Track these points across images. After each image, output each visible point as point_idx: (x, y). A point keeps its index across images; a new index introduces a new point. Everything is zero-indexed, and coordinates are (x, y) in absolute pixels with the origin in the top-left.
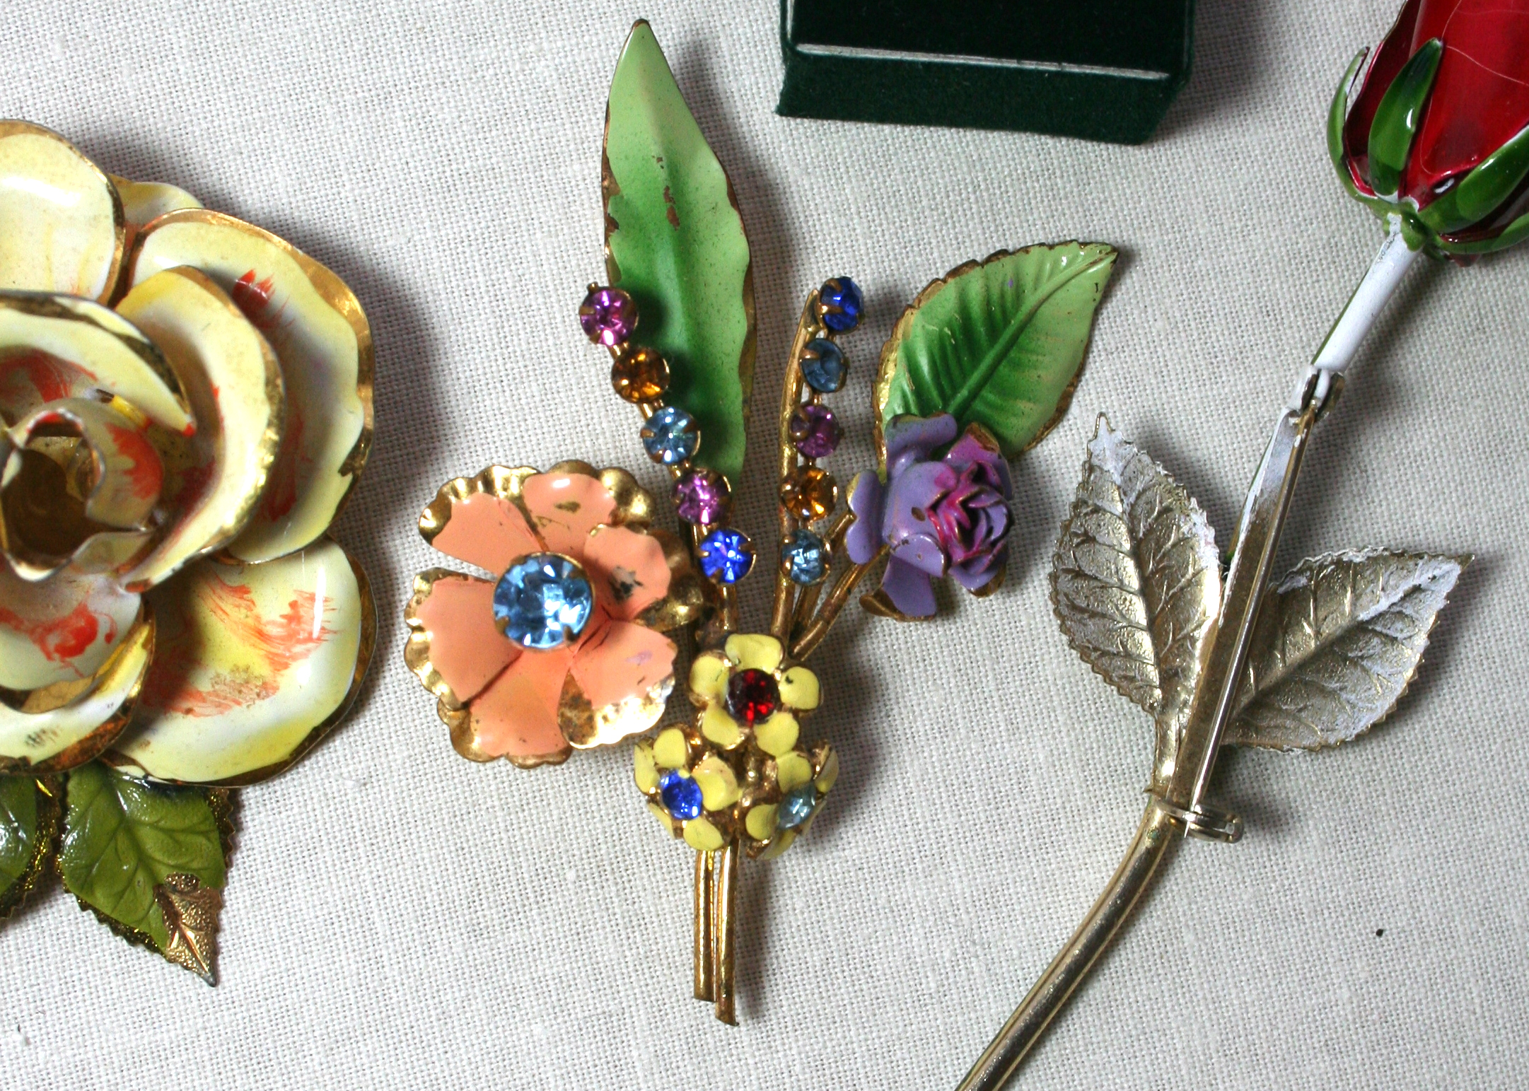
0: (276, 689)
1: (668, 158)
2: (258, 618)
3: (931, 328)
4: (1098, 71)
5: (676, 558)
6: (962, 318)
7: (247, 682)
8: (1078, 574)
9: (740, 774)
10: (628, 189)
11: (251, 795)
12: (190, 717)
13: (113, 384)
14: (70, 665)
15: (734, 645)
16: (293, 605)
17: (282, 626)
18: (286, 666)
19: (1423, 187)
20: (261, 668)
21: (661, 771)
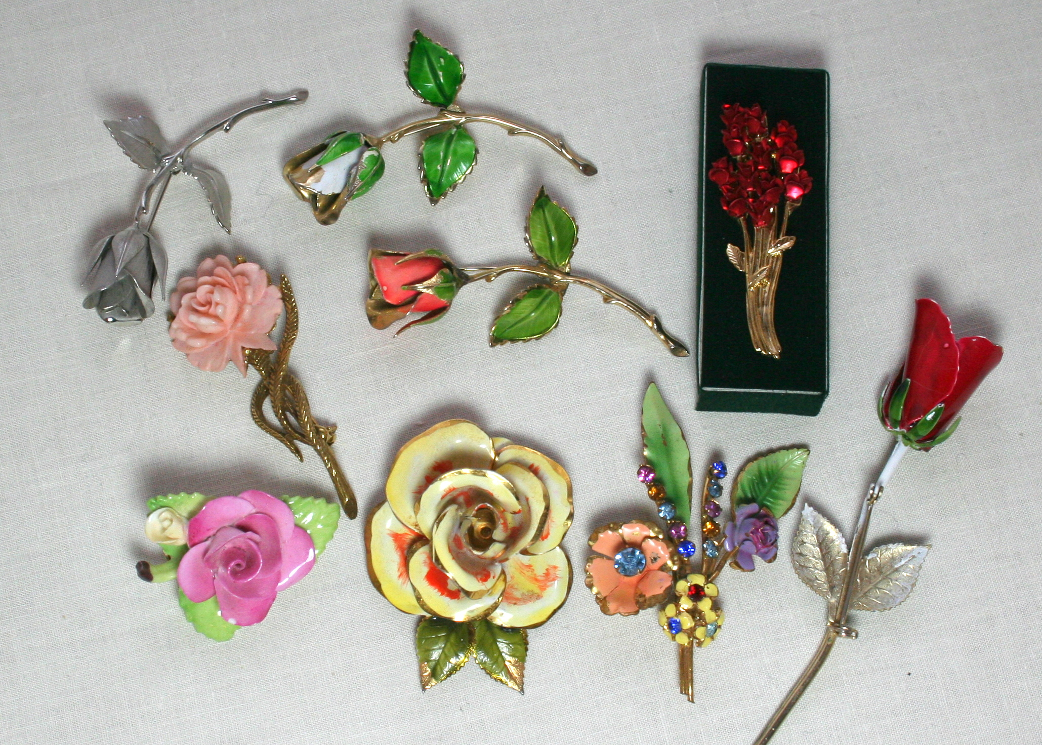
0: (542, 597)
1: (663, 425)
2: (535, 575)
3: (749, 477)
4: (798, 392)
5: (671, 549)
6: (759, 474)
7: (532, 595)
8: (801, 554)
9: (694, 617)
10: (650, 435)
11: (530, 632)
12: (516, 605)
13: (498, 497)
14: (484, 584)
15: (690, 577)
16: (547, 570)
17: (544, 576)
18: (545, 589)
19: (907, 426)
20: (537, 591)
21: (668, 618)
